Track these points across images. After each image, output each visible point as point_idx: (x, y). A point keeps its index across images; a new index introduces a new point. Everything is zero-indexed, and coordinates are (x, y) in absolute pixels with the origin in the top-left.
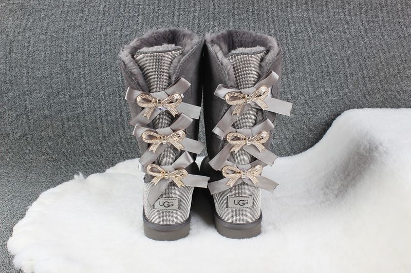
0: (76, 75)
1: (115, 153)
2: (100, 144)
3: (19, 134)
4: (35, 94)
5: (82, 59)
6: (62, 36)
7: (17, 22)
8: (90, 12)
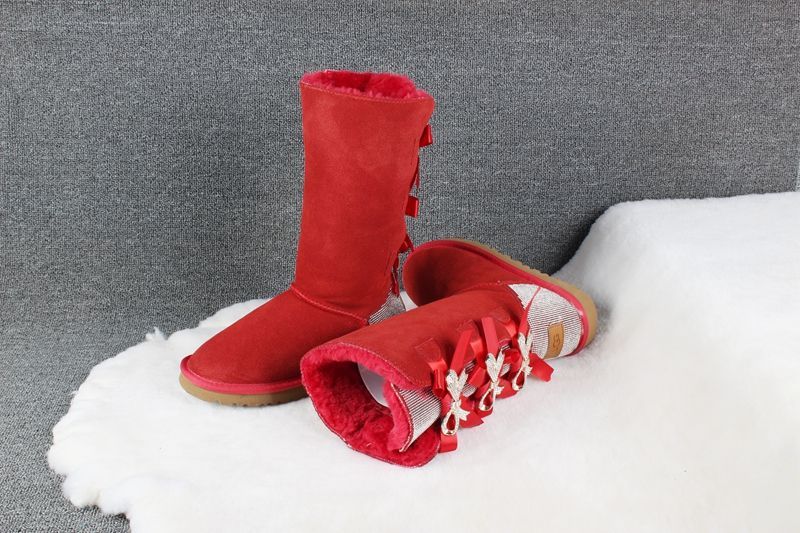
0: (138, 157)
1: (212, 292)
2: (185, 276)
3: (39, 264)
4: (65, 192)
5: (147, 127)
6: (110, 88)
7: (29, 64)
8: (159, 43)
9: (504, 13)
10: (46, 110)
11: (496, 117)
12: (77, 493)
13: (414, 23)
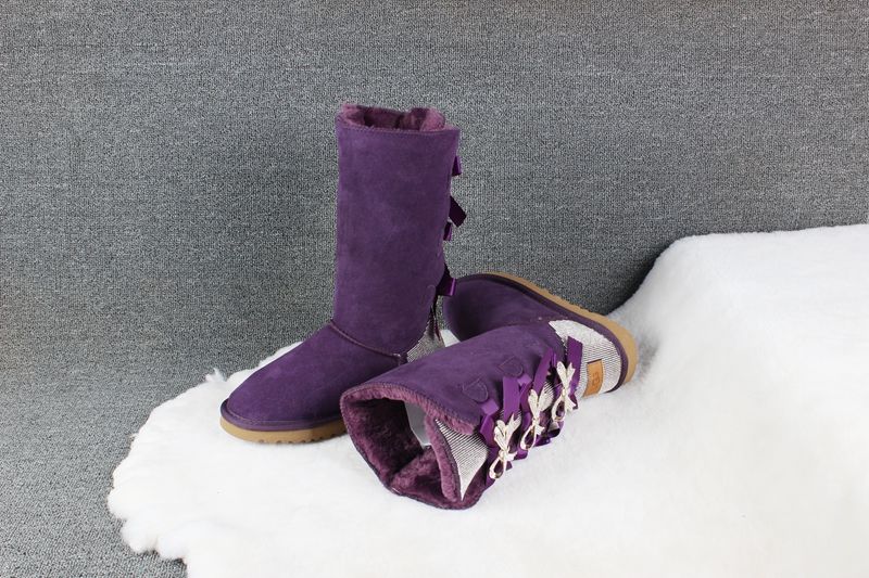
9: (564, 46)
10: (107, 151)
11: (557, 152)
12: (136, 538)
13: (473, 58)
